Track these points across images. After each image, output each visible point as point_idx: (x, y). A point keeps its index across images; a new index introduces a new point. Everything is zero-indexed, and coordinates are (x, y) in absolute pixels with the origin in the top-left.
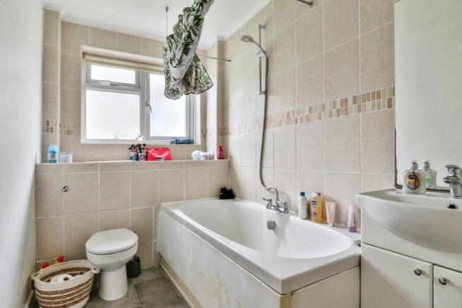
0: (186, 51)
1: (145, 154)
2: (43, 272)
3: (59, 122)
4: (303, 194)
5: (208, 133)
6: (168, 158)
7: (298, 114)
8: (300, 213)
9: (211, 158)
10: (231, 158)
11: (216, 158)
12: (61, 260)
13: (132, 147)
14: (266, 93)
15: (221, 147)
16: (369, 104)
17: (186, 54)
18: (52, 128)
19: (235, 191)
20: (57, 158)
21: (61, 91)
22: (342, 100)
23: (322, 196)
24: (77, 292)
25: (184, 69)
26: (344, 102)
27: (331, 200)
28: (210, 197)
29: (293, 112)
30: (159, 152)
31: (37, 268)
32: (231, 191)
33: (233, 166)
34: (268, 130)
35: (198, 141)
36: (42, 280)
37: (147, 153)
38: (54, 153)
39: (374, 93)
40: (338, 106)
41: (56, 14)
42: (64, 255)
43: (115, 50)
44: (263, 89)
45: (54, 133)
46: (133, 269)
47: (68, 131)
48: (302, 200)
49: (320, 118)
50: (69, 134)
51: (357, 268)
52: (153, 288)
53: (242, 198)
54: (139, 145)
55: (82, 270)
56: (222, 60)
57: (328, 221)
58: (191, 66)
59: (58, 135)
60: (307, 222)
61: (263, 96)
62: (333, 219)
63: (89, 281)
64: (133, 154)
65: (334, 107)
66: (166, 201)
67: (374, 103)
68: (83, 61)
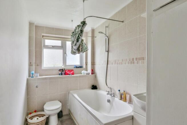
0: (78, 41)
1: (64, 72)
2: (30, 116)
3: (34, 62)
4: (119, 91)
5: (88, 64)
6: (73, 74)
7: (118, 61)
8: (118, 97)
9: (89, 74)
10: (96, 74)
11: (90, 74)
12: (35, 111)
13: (60, 70)
14: (108, 51)
15: (92, 70)
16: (140, 61)
17: (78, 42)
18: (32, 65)
19: (97, 87)
20: (34, 76)
21: (35, 51)
22: (132, 58)
23: (125, 92)
24: (41, 123)
25: (77, 46)
26: (133, 59)
27: (128, 94)
28: (88, 88)
29: (117, 60)
30: (70, 71)
31: (28, 115)
32: (96, 86)
33: (97, 77)
34: (109, 65)
35: (84, 66)
36: (29, 118)
37: (65, 72)
38: (33, 74)
39: (142, 57)
40: (131, 61)
41: (33, 24)
42: (36, 110)
43: (54, 34)
44: (107, 50)
45: (33, 66)
46: (60, 115)
47: (38, 65)
48: (119, 93)
49: (125, 64)
50: (38, 66)
51: (132, 120)
52: (67, 122)
53: (100, 89)
54: (62, 69)
55: (43, 116)
56: (93, 37)
57: (127, 101)
58: (80, 45)
59: (34, 66)
60: (120, 101)
61: (107, 53)
62: (128, 101)
63: (45, 119)
64: (60, 72)
65: (130, 61)
66: (72, 90)
67: (142, 61)
68: (42, 39)
